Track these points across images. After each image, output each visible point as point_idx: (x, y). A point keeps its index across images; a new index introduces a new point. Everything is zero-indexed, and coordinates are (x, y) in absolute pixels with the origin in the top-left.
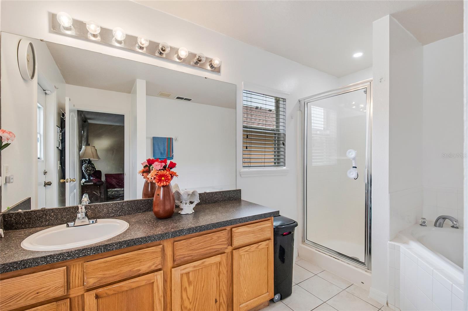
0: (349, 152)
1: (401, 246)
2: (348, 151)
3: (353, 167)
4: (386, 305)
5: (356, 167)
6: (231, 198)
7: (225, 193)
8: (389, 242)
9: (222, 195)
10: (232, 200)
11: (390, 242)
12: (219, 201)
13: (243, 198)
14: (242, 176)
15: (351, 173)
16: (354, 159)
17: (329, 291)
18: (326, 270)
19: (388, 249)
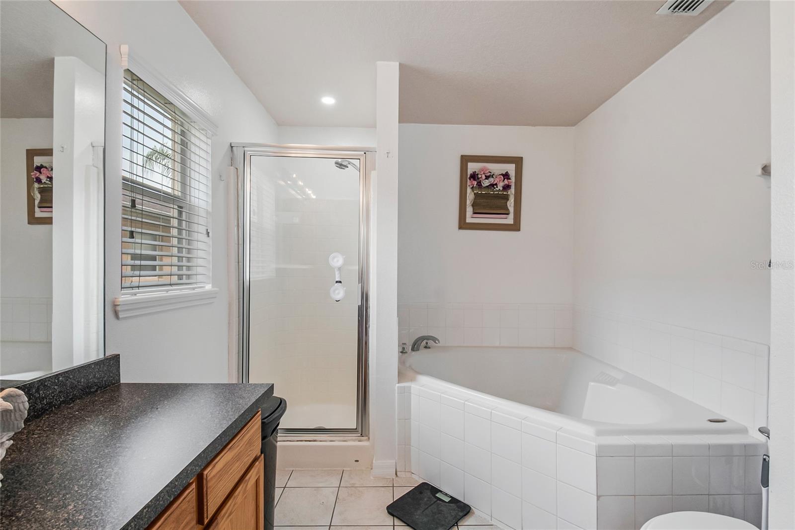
0: (334, 258)
1: (412, 385)
2: (331, 255)
3: (337, 282)
4: (394, 476)
5: (340, 282)
6: (91, 387)
7: (74, 377)
8: (397, 385)
9: (62, 384)
10: (96, 391)
11: (399, 385)
12: (54, 406)
13: (126, 378)
14: (120, 316)
15: (337, 292)
16: (339, 269)
17: (323, 503)
18: (294, 469)
19: (396, 394)
